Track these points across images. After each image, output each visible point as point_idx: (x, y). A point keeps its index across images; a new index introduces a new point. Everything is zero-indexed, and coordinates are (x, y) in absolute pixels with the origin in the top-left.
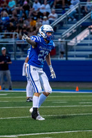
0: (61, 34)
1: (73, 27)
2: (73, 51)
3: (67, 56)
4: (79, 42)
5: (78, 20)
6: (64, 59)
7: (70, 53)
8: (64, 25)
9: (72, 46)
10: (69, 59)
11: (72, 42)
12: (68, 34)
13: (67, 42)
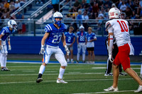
0: (30, 15)
1: (40, 9)
2: (40, 28)
3: (35, 33)
4: (45, 21)
5: (44, 3)
6: (33, 35)
7: (37, 30)
8: (33, 7)
9: (39, 25)
10: (37, 35)
11: (40, 21)
12: (36, 15)
13: (35, 22)
